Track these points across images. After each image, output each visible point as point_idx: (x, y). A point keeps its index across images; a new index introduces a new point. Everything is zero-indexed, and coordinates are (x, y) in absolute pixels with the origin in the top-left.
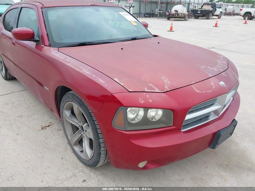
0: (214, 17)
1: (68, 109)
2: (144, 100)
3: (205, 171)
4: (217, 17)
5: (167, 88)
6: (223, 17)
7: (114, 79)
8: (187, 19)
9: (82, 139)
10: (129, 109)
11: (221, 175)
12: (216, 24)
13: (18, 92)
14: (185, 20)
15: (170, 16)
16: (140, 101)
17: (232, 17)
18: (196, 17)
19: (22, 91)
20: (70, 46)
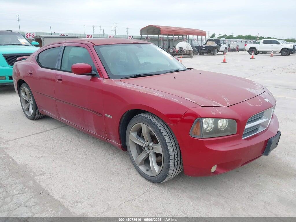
0: (219, 53)
1: (134, 131)
2: (215, 112)
3: (260, 179)
4: (222, 53)
5: (228, 104)
6: (228, 53)
7: (185, 98)
8: (192, 55)
9: (148, 157)
10: (204, 120)
11: (274, 181)
12: (224, 60)
13: (52, 130)
14: (191, 57)
15: (174, 53)
16: (212, 113)
17: (237, 53)
18: (201, 53)
19: (55, 129)
20: (130, 77)
